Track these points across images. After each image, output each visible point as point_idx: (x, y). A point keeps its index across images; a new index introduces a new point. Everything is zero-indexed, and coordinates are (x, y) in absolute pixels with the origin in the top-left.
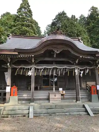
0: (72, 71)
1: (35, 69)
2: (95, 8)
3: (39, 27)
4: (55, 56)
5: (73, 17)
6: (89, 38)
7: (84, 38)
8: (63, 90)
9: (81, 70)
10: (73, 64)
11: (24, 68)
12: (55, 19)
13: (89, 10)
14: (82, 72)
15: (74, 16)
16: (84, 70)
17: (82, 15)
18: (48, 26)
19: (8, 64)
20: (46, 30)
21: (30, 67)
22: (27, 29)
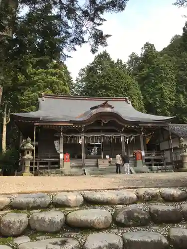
0: (118, 139)
1: (85, 137)
2: (151, 45)
3: (68, 72)
4: (102, 125)
5: (120, 62)
6: (140, 93)
7: (134, 94)
8: (110, 157)
9: (127, 138)
10: (119, 132)
11: (75, 137)
12: (93, 63)
13: (142, 48)
14: (128, 140)
15: (121, 60)
16: (130, 138)
17: (133, 54)
18: (83, 70)
19: (62, 133)
20: (79, 77)
21: (80, 136)
22: (55, 79)
